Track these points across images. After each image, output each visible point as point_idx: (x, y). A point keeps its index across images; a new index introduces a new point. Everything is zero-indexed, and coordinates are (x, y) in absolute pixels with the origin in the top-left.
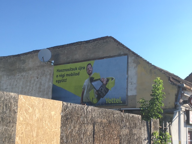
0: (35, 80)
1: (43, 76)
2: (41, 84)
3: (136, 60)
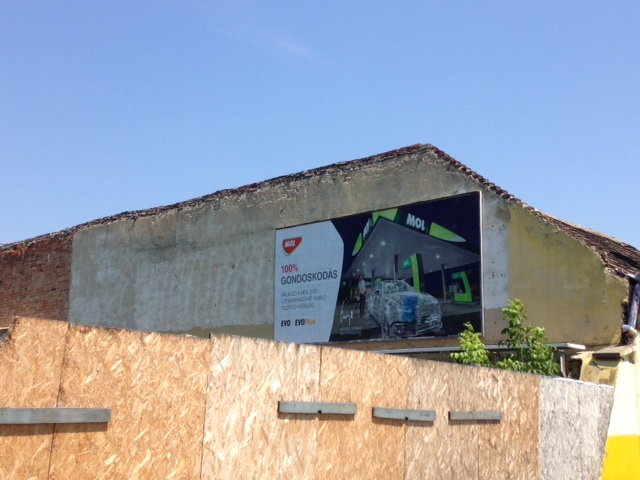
0: (225, 273)
1: (247, 260)
2: (242, 283)
3: (502, 207)
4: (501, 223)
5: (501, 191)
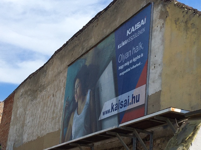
0: (51, 100)
1: (58, 90)
3: (163, 10)
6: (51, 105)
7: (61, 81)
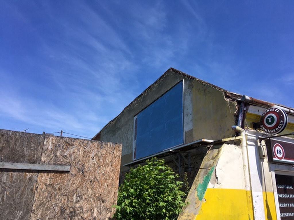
1: (129, 130)
4: (190, 90)
5: (190, 77)
6: (125, 139)
7: (130, 125)
